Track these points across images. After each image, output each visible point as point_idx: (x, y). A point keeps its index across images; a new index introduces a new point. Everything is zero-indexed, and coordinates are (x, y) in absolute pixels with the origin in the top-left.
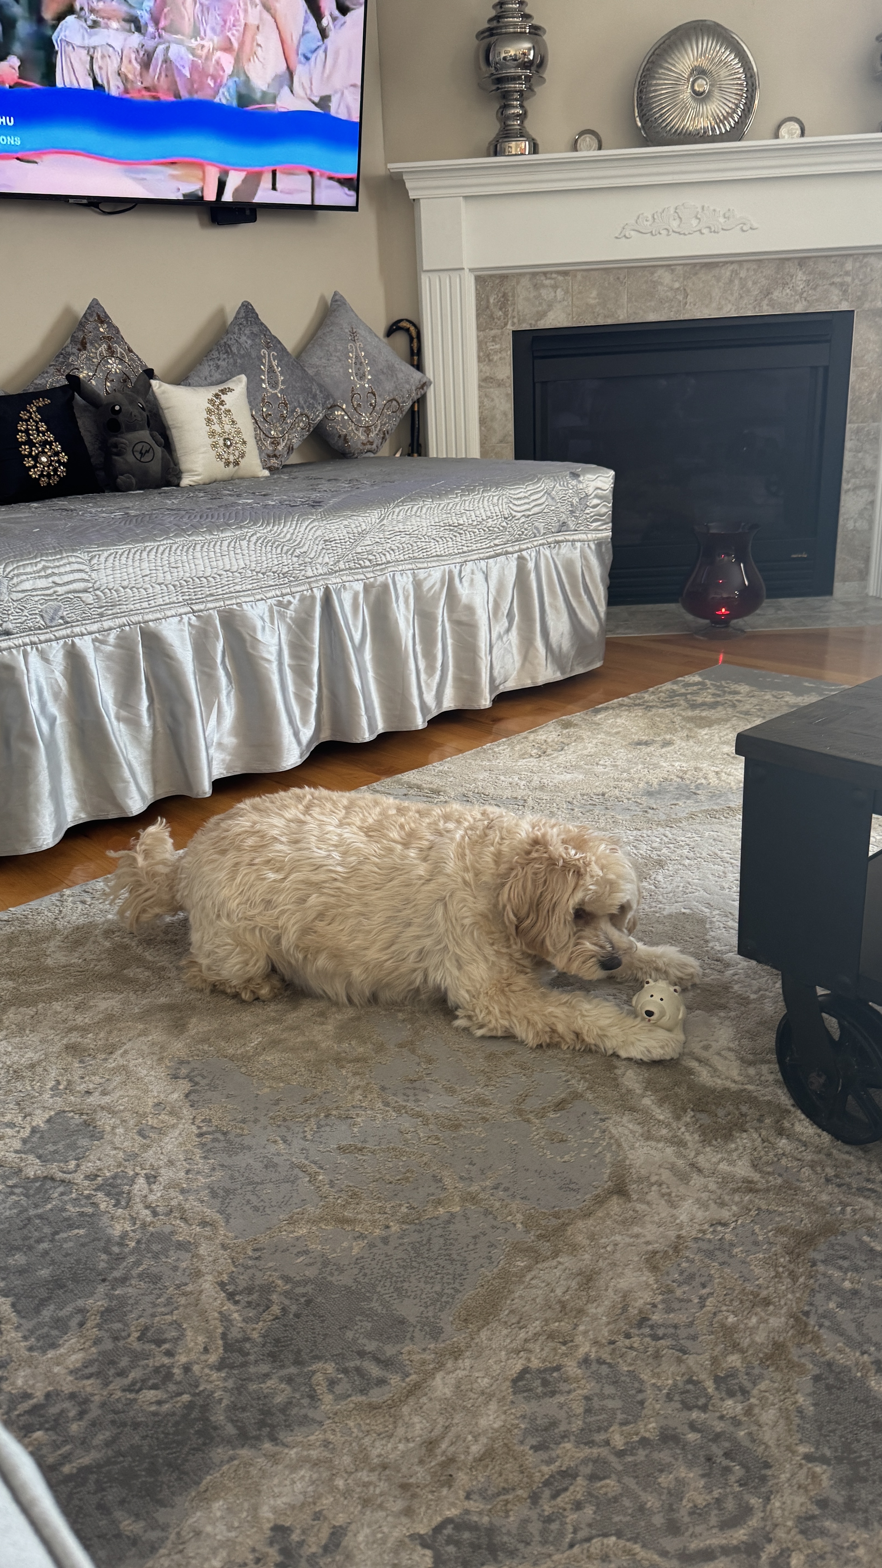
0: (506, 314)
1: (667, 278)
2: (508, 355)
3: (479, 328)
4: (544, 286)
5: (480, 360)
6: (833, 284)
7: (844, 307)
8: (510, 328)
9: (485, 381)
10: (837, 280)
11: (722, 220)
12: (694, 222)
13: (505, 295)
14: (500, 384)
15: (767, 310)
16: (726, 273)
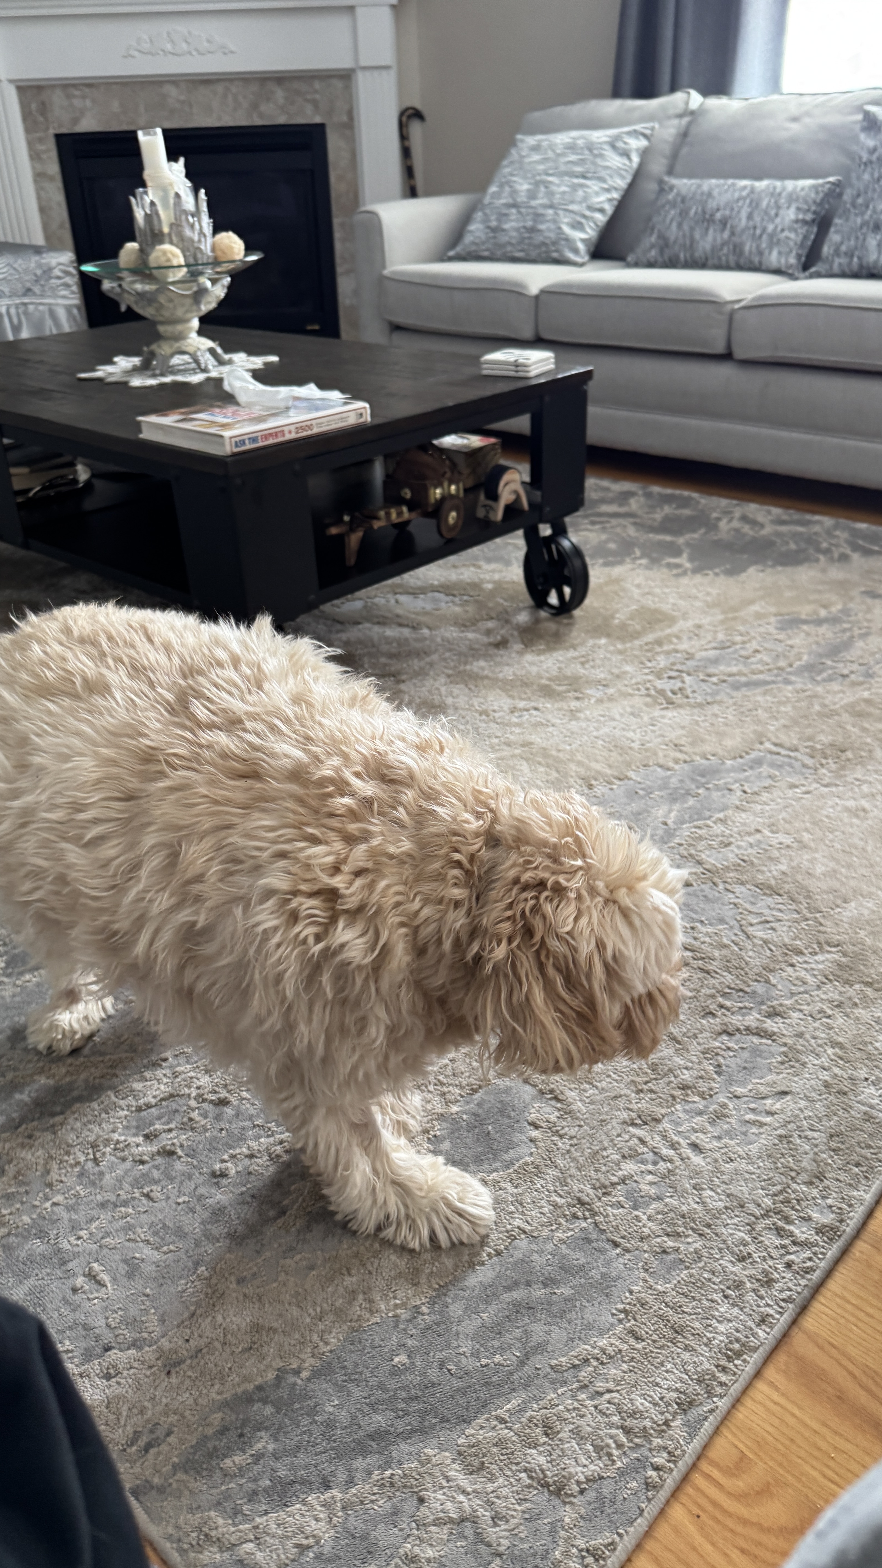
0: (46, 119)
1: (172, 91)
2: (54, 154)
3: (28, 130)
4: (75, 96)
5: (32, 158)
6: (307, 100)
7: (318, 120)
8: (52, 132)
9: (39, 177)
10: (309, 97)
11: (206, 44)
12: (184, 46)
13: (43, 103)
14: (51, 179)
15: (258, 121)
16: (220, 88)
